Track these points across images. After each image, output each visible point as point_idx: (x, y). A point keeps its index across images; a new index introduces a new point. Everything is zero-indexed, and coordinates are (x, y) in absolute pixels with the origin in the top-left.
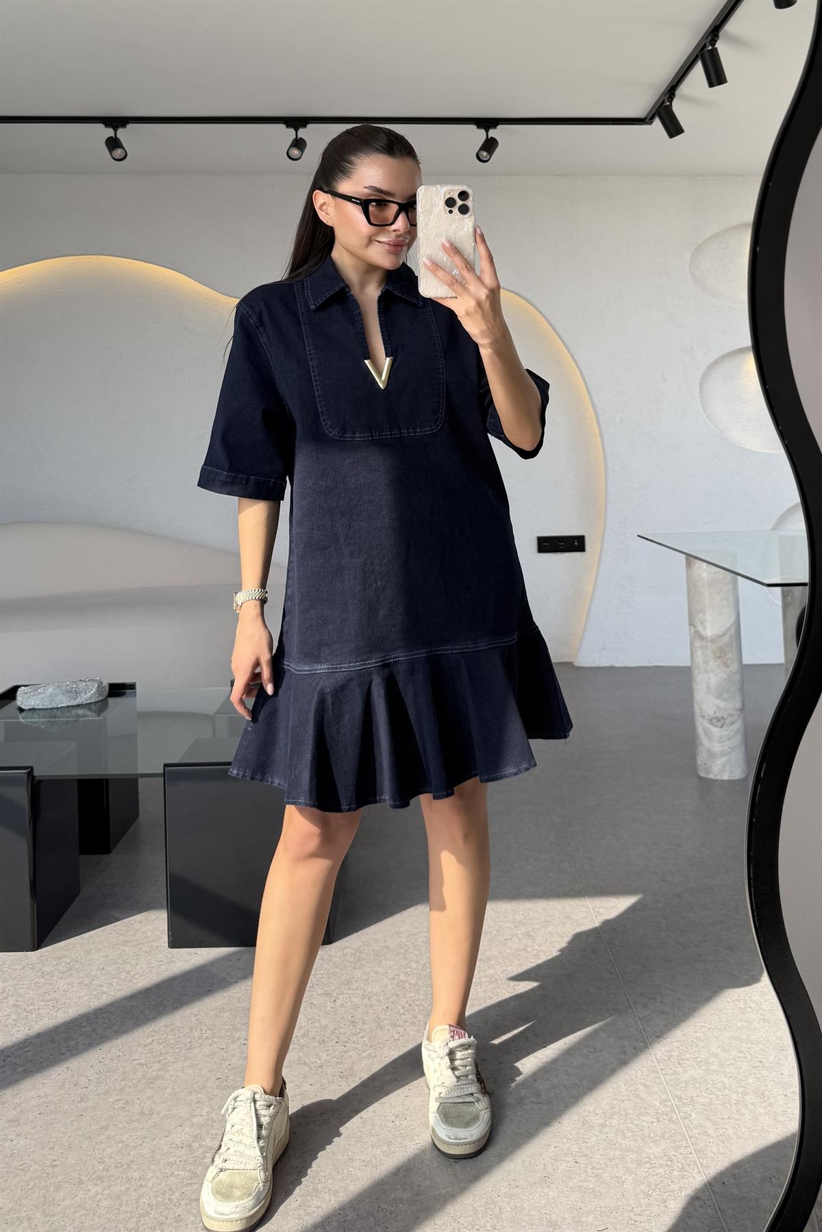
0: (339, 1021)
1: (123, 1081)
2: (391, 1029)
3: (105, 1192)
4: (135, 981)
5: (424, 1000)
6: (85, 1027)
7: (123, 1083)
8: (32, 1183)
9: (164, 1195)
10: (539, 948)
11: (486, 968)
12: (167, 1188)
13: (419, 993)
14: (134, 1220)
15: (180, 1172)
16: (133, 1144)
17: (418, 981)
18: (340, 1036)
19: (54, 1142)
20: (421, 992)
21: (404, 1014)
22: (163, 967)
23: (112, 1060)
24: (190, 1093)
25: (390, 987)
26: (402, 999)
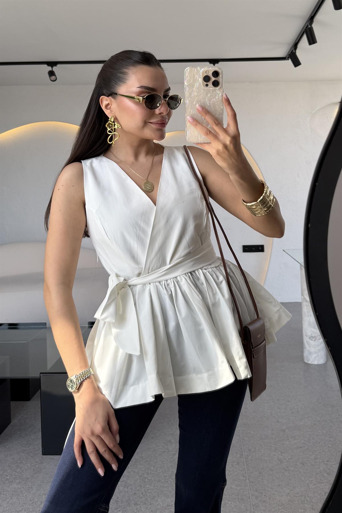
4: (23, 473)
17: (152, 478)
20: (152, 485)
21: (142, 498)
25: (138, 481)
26: (143, 489)
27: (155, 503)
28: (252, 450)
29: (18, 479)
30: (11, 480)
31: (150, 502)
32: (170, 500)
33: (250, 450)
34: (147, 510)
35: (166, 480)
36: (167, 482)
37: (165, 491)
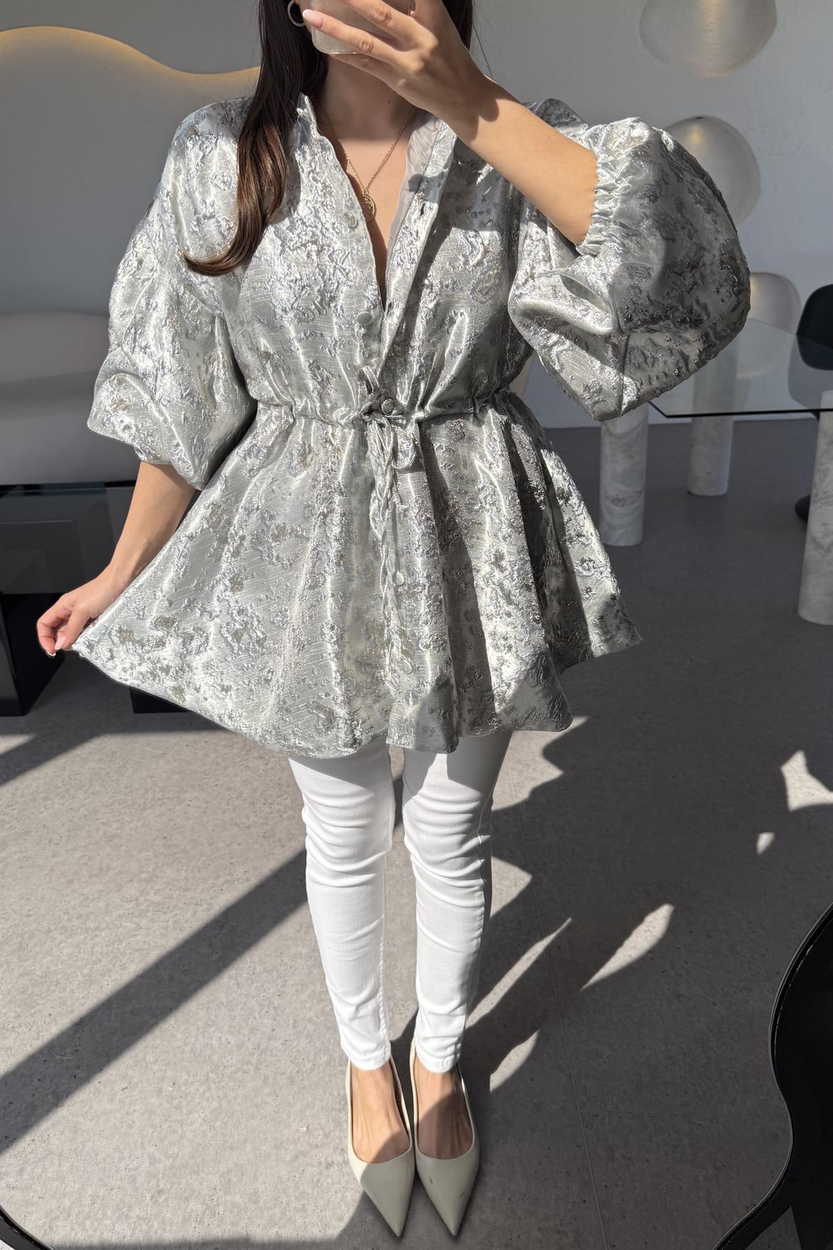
1: (87, 838)
3: (70, 940)
6: (60, 788)
7: (87, 841)
8: (11, 930)
9: (113, 943)
12: (116, 938)
14: (89, 967)
15: (128, 924)
16: (91, 898)
19: (30, 894)
23: (80, 819)
24: (140, 851)
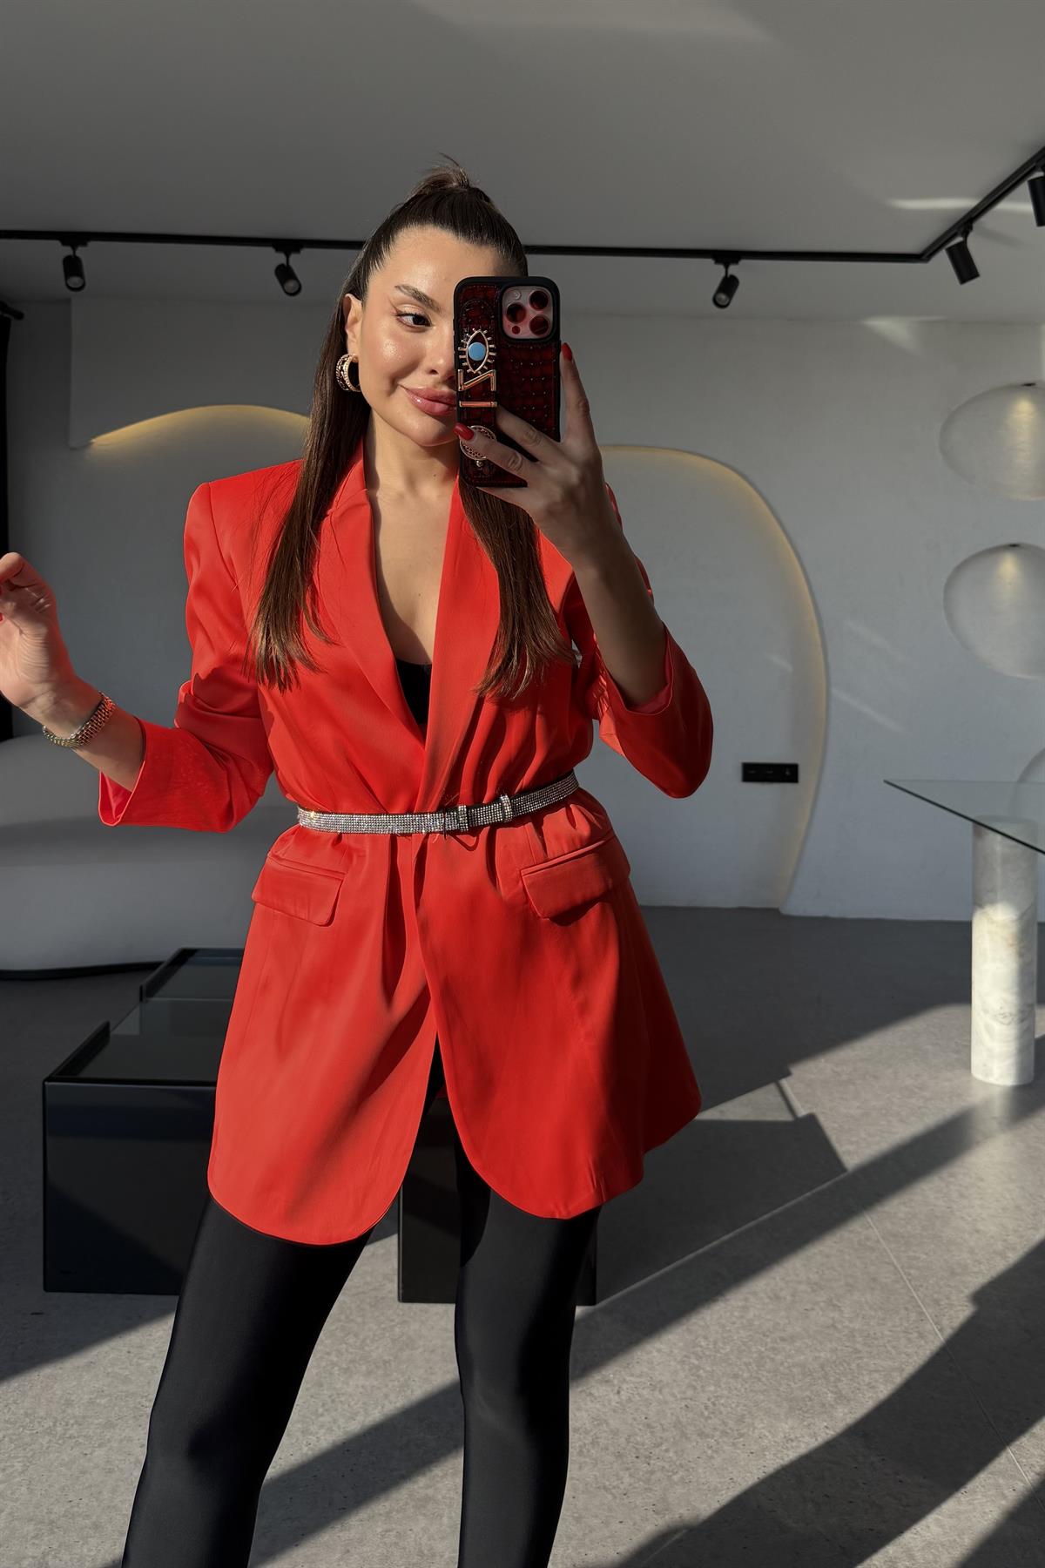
0: (631, 1424)
2: (699, 1440)
4: (367, 1348)
5: (728, 1398)
10: (851, 1326)
11: (793, 1352)
13: (720, 1386)
17: (715, 1368)
18: (637, 1447)
20: (723, 1386)
21: (711, 1418)
22: (397, 1330)
25: (682, 1374)
26: (702, 1395)
27: (750, 1433)
28: (942, 1303)
29: (361, 1362)
30: (344, 1366)
31: (737, 1430)
32: (787, 1427)
33: (937, 1302)
34: (738, 1451)
35: (754, 1374)
36: (759, 1380)
37: (763, 1401)
